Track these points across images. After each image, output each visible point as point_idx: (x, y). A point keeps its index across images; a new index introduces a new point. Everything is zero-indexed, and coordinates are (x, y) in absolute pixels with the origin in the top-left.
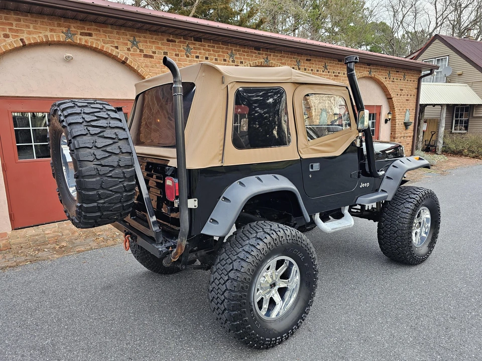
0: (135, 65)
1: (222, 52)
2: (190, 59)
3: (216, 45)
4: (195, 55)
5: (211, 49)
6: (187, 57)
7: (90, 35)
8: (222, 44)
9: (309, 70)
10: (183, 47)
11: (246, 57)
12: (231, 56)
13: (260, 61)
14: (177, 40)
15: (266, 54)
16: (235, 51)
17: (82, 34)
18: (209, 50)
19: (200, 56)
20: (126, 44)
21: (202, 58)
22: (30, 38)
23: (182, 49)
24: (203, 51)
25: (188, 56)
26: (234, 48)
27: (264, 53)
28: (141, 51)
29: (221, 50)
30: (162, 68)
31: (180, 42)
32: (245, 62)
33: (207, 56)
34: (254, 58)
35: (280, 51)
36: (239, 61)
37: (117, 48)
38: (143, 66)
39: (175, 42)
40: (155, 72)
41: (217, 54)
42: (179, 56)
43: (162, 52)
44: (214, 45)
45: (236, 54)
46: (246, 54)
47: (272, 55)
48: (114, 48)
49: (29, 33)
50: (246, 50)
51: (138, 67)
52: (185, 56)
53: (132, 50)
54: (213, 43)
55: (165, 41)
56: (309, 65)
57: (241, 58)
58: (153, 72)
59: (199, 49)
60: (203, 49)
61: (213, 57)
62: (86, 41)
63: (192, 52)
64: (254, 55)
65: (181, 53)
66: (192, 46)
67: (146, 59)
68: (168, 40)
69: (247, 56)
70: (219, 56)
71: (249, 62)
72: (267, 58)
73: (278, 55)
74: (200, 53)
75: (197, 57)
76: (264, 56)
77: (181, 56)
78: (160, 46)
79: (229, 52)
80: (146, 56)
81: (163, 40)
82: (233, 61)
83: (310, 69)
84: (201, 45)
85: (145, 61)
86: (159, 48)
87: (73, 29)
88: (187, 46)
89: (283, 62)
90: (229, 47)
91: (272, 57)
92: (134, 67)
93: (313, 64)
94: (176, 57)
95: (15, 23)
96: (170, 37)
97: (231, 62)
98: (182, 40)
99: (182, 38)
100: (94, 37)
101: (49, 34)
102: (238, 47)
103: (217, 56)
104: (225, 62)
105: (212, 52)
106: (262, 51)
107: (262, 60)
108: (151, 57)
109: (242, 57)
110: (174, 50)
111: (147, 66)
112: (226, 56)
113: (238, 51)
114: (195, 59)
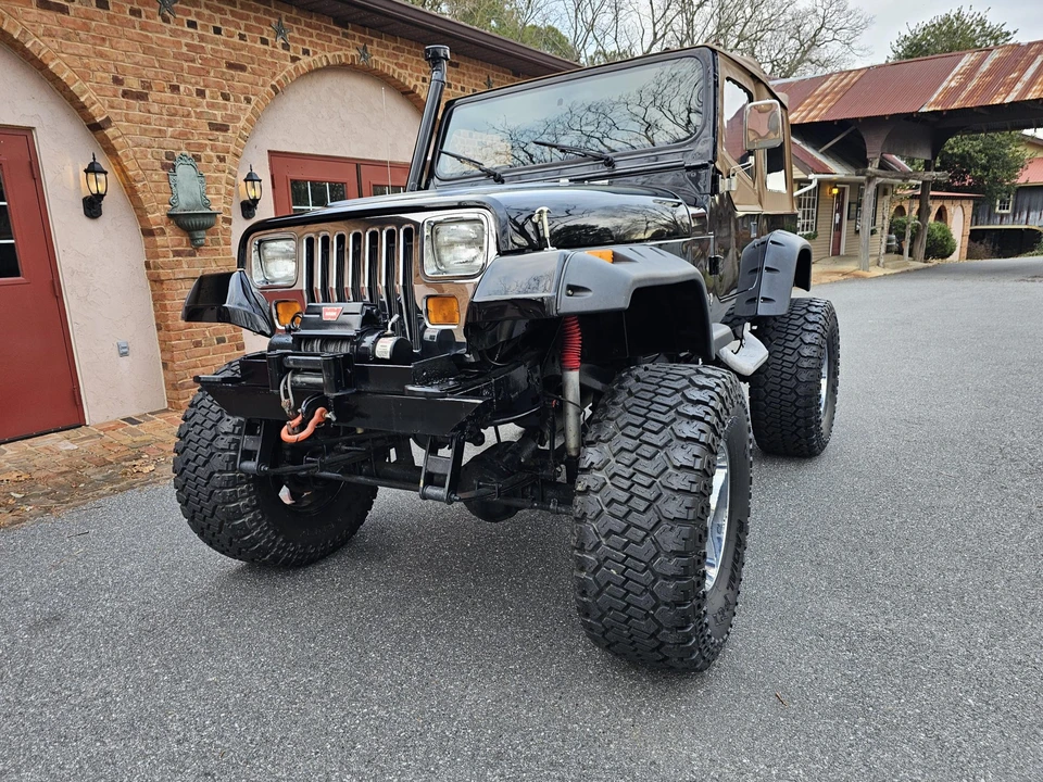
0: (15, 27)
1: (256, 19)
2: (172, 26)
4: (184, 19)
5: (227, 8)
6: (164, 21)
9: (456, 88)
11: (315, 40)
12: (278, 33)
13: (350, 54)
15: (361, 39)
16: (287, 21)
18: (220, 11)
19: (199, 22)
21: (204, 27)
24: (206, 11)
25: (166, 20)
26: (284, 14)
27: (357, 34)
29: (252, 14)
30: (95, 44)
32: (315, 53)
33: (218, 25)
34: (334, 44)
35: (393, 35)
36: (301, 48)
38: (40, 31)
40: (76, 52)
41: (242, 23)
42: (141, 17)
45: (291, 30)
46: (314, 32)
47: (375, 43)
50: (314, 21)
51: (24, 32)
52: (159, 18)
56: (455, 76)
57: (304, 42)
58: (70, 51)
59: (196, 4)
61: (232, 29)
63: (178, 10)
64: (334, 37)
65: (147, 8)
67: (47, 13)
69: (318, 37)
70: (248, 28)
71: (324, 53)
72: (365, 48)
73: (389, 43)
74: (198, 15)
75: (192, 24)
76: (357, 42)
77: (147, 17)
79: (274, 21)
82: (286, 47)
83: (459, 86)
85: (45, 20)
89: (400, 61)
90: (274, 10)
91: (375, 47)
92: (11, 31)
93: (464, 74)
94: (133, 18)
97: (280, 47)
102: (295, 11)
103: (243, 27)
104: (266, 47)
105: (229, 17)
106: (353, 29)
107: (354, 52)
108: (63, 10)
109: (307, 39)
111: (49, 34)
112: (266, 32)
113: (296, 21)
114: (186, 29)
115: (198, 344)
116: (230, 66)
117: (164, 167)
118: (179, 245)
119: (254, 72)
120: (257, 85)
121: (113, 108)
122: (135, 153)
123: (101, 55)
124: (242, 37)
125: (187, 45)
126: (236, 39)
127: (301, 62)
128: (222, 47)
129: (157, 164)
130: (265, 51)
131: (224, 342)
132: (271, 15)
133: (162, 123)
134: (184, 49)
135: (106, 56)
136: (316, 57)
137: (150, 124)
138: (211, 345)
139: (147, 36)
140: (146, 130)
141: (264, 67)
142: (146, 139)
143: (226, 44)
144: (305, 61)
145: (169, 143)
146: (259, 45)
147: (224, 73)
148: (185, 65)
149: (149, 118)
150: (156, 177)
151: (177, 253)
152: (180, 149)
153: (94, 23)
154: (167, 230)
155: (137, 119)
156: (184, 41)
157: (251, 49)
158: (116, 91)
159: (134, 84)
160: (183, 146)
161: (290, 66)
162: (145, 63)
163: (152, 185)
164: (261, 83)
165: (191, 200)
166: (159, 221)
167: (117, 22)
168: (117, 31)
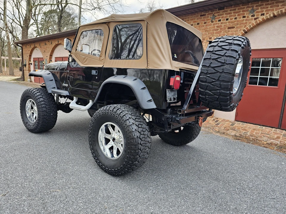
2: (214, 23)
3: (237, 8)
4: (218, 20)
5: (232, 12)
8: (242, 6)
10: (210, 16)
11: (269, 8)
12: (251, 12)
14: (207, 14)
16: (256, 7)
18: (230, 13)
19: (222, 19)
23: (209, 18)
24: (225, 15)
25: (212, 22)
26: (255, 5)
29: (241, 10)
31: (209, 14)
32: (267, 13)
33: (228, 18)
34: (280, 7)
36: (260, 14)
39: (205, 15)
42: (206, 23)
43: (196, 23)
44: (235, 8)
45: (258, 9)
46: (269, 6)
52: (211, 22)
54: (234, 7)
55: (199, 17)
57: (263, 11)
59: (222, 15)
60: (226, 14)
61: (233, 17)
63: (216, 19)
64: (281, 4)
65: (208, 21)
66: (216, 15)
68: (201, 16)
69: (271, 7)
70: (238, 15)
71: (273, 12)
74: (222, 17)
75: (220, 21)
77: (208, 23)
78: (196, 20)
79: (250, 9)
81: (198, 16)
82: (253, 16)
84: (224, 12)
86: (195, 22)
88: (214, 15)
94: (204, 24)
96: (202, 13)
97: (250, 17)
98: (210, 12)
99: (210, 11)
102: (260, 2)
104: (244, 19)
109: (265, 10)
110: (203, 20)
112: (246, 14)
113: (260, 6)
114: (218, 22)
116: (229, 28)
119: (237, 28)
120: (237, 31)
124: (236, 18)
125: (217, 26)
126: (234, 20)
127: (259, 19)
128: (228, 24)
130: (244, 20)
132: (250, 7)
134: (216, 28)
136: (268, 15)
139: (207, 28)
141: (242, 25)
143: (229, 22)
144: (261, 19)
146: (242, 19)
147: (226, 31)
148: (215, 32)
156: (216, 26)
157: (238, 21)
161: (254, 22)
162: (204, 34)
164: (239, 30)
167: (200, 27)
168: (200, 29)
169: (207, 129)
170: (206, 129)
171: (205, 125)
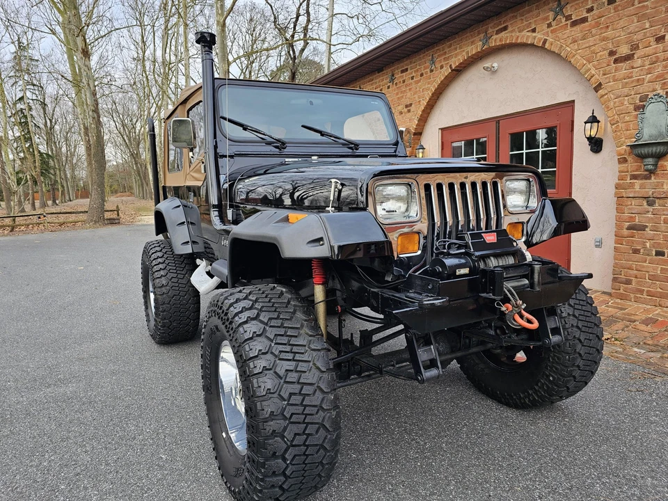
0: (557, 47)
7: (505, 28)
17: (498, 32)
20: (547, 18)
22: (455, 62)
28: (568, 18)
30: (601, 33)
37: (534, 31)
40: (587, 45)
48: (529, 34)
49: (456, 55)
51: (561, 47)
53: (554, 24)
58: (584, 46)
62: (501, 40)
67: (574, 28)
80: (574, 24)
85: (573, 33)
87: (490, 30)
92: (555, 49)
95: (447, 50)
100: (510, 29)
101: (469, 48)
108: (584, 20)
115: (636, 251)
117: (637, 108)
118: (637, 170)
121: (604, 74)
122: (615, 103)
123: (604, 39)
129: (632, 107)
131: (664, 255)
133: (642, 73)
135: (607, 38)
137: (631, 77)
138: (648, 255)
139: (643, 6)
140: (627, 83)
142: (626, 90)
145: (645, 88)
149: (632, 73)
150: (627, 118)
151: (634, 177)
152: (654, 90)
153: (603, 19)
154: (629, 159)
155: (622, 76)
158: (610, 61)
159: (624, 50)
160: (658, 87)
162: (637, 30)
163: (623, 125)
165: (654, 132)
166: (623, 152)
167: (620, 8)
168: (619, 15)
169: (659, 355)
170: (652, 354)
171: (652, 338)
